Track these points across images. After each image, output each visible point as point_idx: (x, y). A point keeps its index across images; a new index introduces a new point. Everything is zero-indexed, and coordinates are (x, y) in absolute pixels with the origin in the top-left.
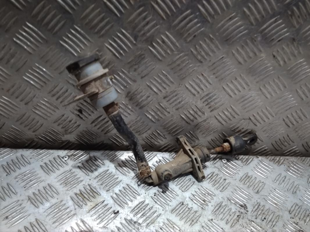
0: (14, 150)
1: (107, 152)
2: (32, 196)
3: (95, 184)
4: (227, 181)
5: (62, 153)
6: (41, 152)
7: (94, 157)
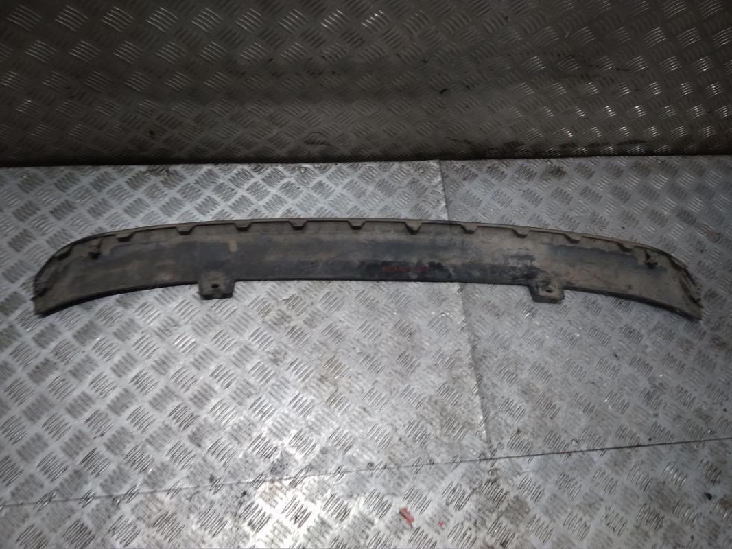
0: (97, 168)
1: (187, 166)
2: (127, 209)
3: (179, 196)
4: (300, 190)
5: (143, 168)
6: (122, 167)
7: (175, 171)
